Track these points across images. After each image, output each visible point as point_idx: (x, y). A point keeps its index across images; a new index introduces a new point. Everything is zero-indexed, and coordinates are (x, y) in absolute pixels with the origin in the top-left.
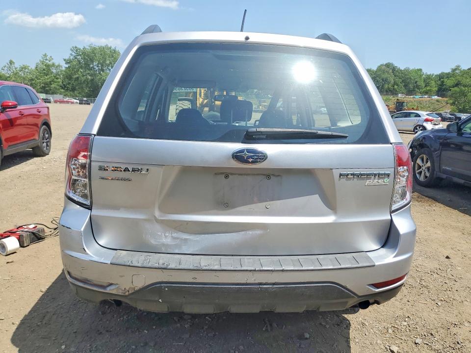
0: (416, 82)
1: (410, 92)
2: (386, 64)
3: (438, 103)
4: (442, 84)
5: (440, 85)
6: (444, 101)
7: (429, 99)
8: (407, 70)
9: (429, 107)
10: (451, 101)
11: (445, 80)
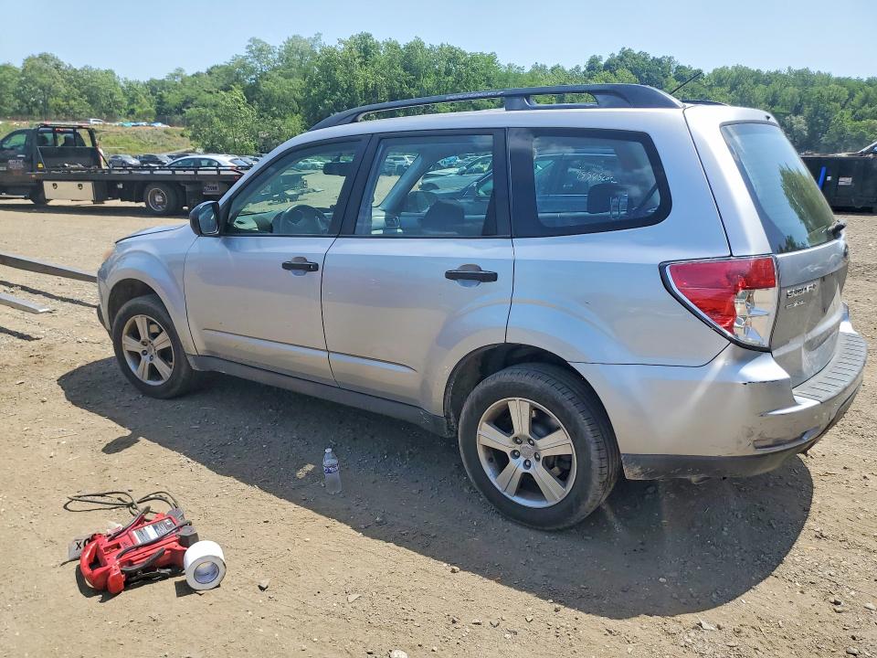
0: (112, 95)
1: (110, 115)
2: (41, 56)
3: (169, 136)
4: (161, 101)
5: (159, 103)
6: (177, 132)
7: (150, 128)
8: (86, 70)
9: (155, 143)
10: (189, 133)
11: (165, 94)
